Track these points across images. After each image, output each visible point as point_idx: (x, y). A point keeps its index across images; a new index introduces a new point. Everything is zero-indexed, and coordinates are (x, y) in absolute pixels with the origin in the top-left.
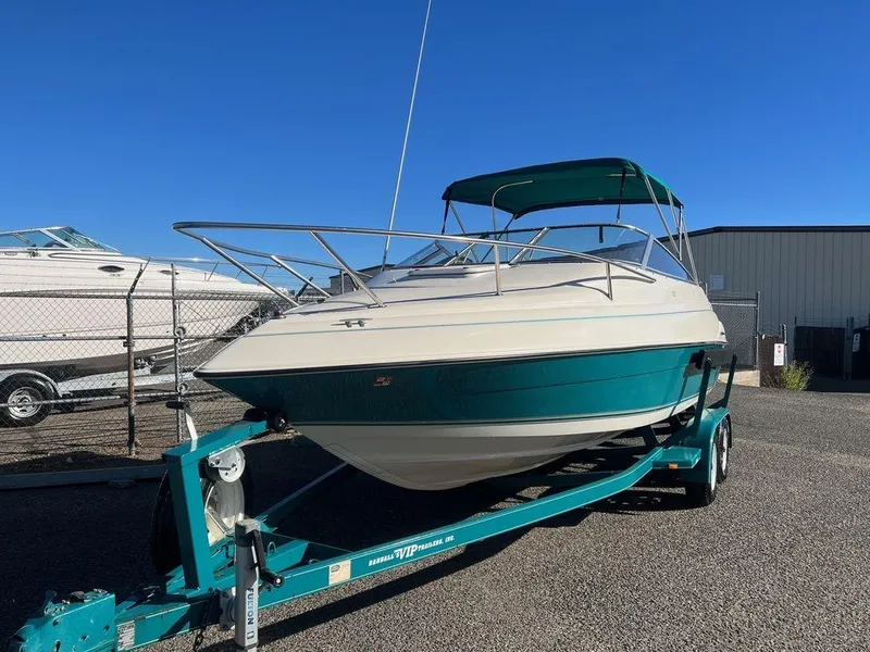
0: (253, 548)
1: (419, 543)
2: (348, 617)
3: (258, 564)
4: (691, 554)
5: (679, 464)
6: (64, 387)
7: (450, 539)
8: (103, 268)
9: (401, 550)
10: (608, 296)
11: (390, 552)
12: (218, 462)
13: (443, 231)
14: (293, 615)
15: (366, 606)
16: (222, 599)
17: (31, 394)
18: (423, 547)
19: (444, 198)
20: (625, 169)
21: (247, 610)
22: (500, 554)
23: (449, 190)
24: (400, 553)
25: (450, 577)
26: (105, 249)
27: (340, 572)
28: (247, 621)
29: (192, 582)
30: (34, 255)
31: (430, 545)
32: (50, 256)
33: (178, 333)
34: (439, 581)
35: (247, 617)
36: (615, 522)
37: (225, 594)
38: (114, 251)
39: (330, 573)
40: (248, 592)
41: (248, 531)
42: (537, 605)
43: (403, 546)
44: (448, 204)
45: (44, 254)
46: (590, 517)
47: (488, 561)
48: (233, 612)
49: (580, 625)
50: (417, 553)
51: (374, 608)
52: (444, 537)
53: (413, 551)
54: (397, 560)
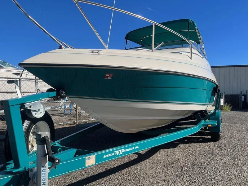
0: (45, 145)
1: (125, 149)
2: (94, 182)
3: (48, 154)
4: (220, 156)
5: (211, 124)
7: (137, 147)
8: (14, 74)
9: (117, 151)
10: (190, 58)
11: (113, 152)
12: (31, 107)
13: (126, 48)
14: (72, 182)
15: (102, 178)
16: (30, 173)
18: (126, 150)
19: (125, 39)
20: (189, 23)
21: (42, 178)
22: (151, 158)
23: (127, 35)
24: (117, 152)
25: (134, 166)
27: (91, 160)
28: (42, 183)
29: (17, 165)
31: (129, 150)
33: (37, 91)
34: (129, 168)
35: (42, 181)
36: (189, 147)
37: (32, 170)
39: (86, 161)
40: (42, 168)
41: (42, 136)
42: (169, 176)
43: (118, 150)
44: (127, 41)
46: (180, 145)
47: (147, 160)
48: (35, 178)
49: (188, 183)
50: (124, 153)
51: (105, 179)
52: (135, 146)
53: (122, 152)
54: (115, 156)
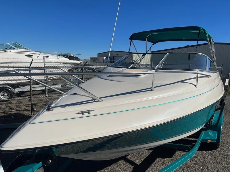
5: (211, 140)
6: (16, 90)
8: (27, 56)
10: (195, 86)
17: (6, 93)
19: (130, 39)
23: (132, 36)
26: (27, 50)
30: (6, 51)
32: (10, 52)
33: (46, 78)
38: (30, 50)
44: (131, 41)
45: (9, 51)
